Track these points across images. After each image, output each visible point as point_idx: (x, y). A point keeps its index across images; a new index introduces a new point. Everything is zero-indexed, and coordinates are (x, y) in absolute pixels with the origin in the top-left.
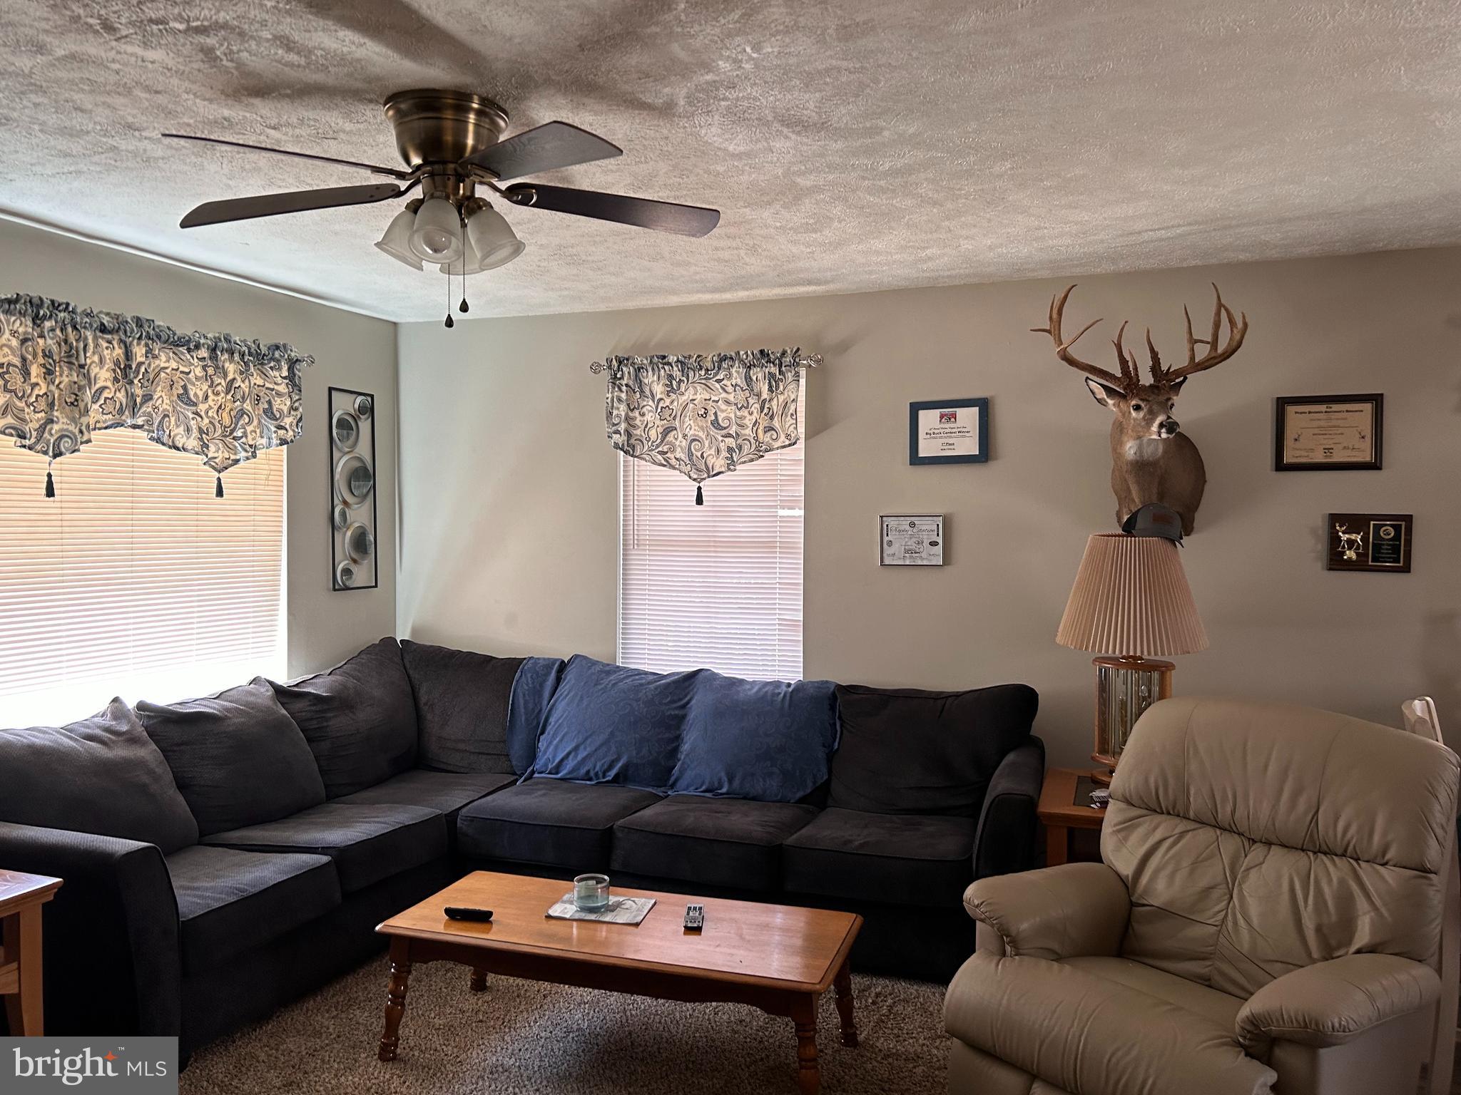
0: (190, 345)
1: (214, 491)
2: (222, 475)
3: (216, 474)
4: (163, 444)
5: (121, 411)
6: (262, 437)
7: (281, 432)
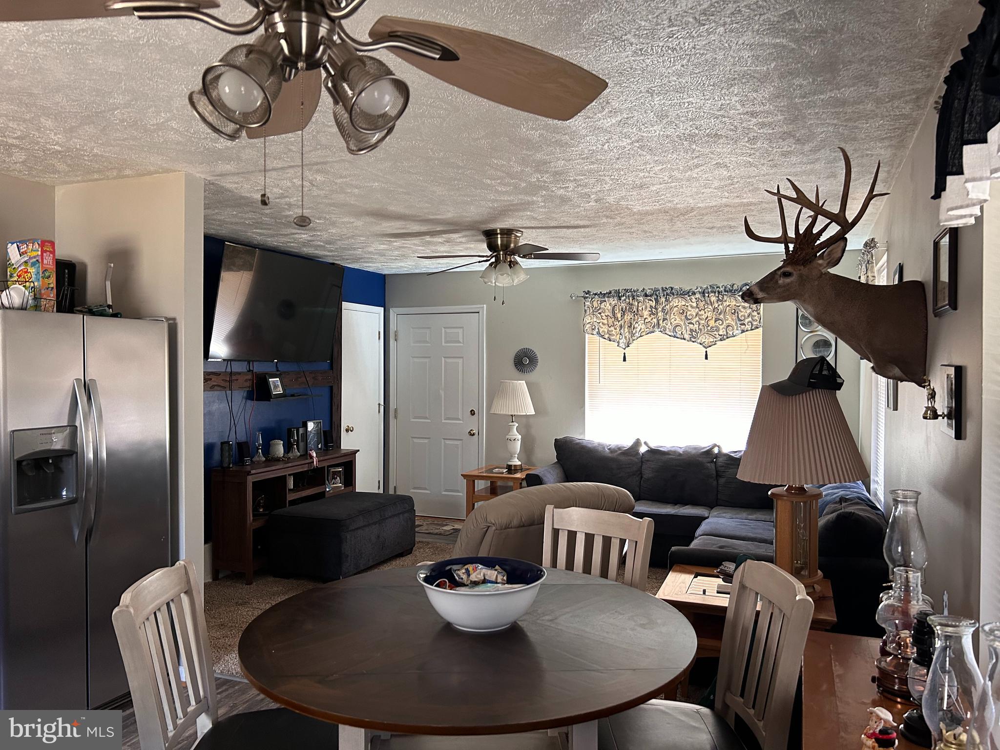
0: (691, 293)
1: (704, 357)
2: (708, 349)
3: (705, 350)
4: (677, 338)
5: (654, 327)
6: (737, 330)
7: (743, 327)
